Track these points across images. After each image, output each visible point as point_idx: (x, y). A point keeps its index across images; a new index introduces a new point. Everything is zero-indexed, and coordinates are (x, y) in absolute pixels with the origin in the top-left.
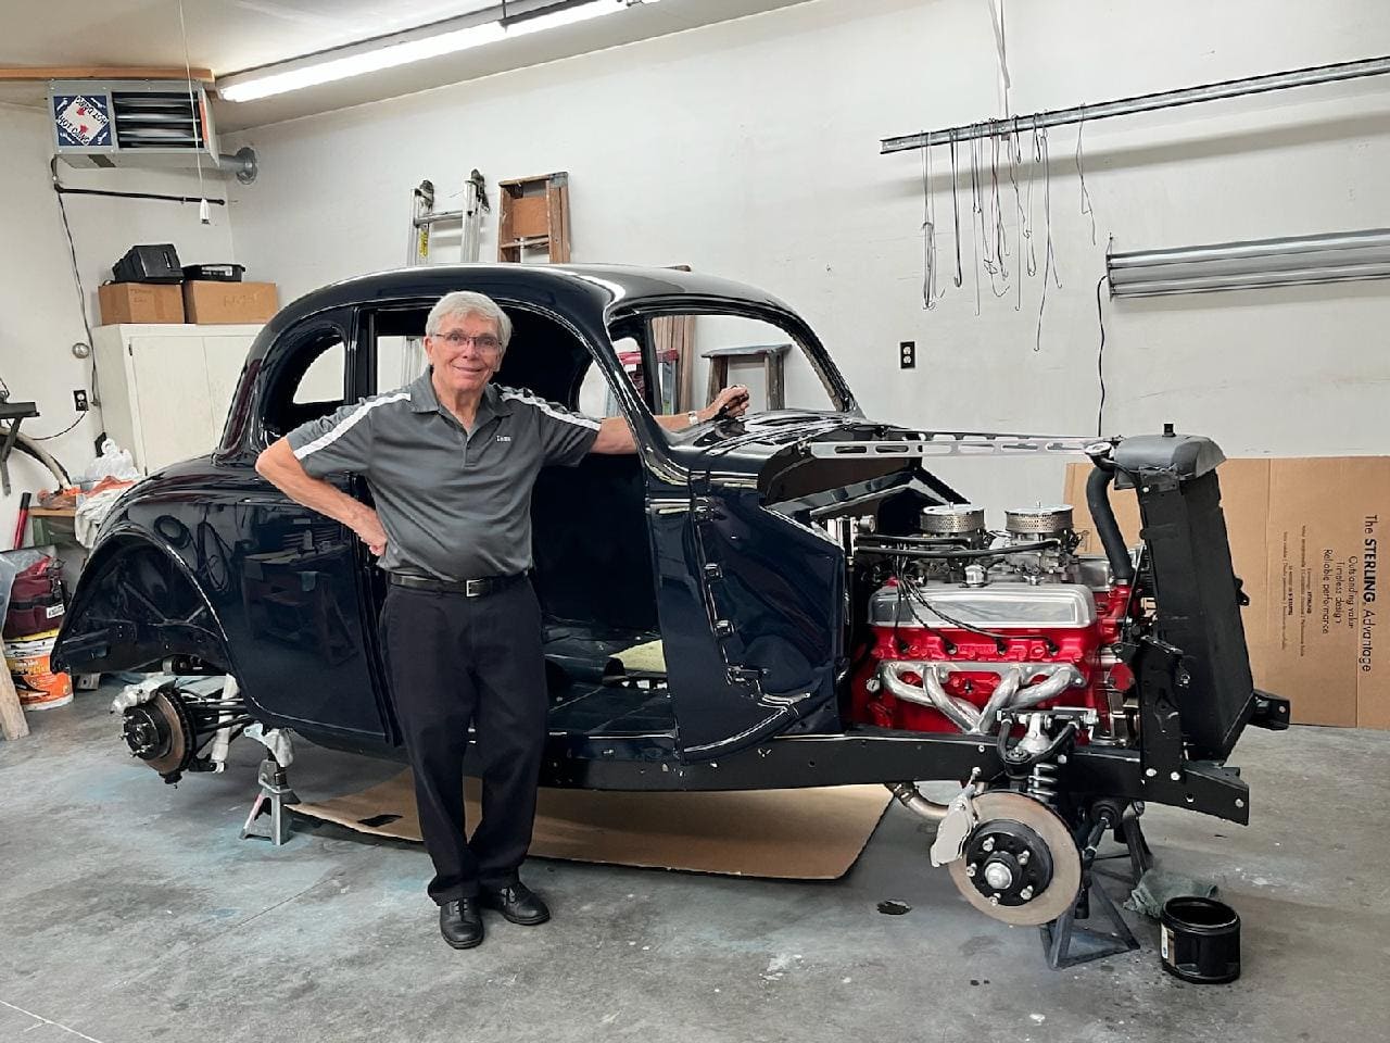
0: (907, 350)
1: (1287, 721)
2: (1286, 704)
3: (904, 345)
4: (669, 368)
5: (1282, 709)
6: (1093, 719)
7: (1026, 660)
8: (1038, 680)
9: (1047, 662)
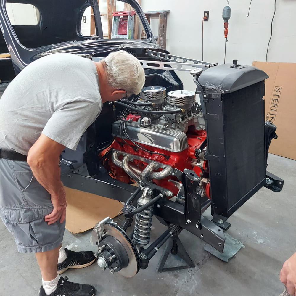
0: (206, 14)
1: (282, 188)
2: (283, 182)
3: (205, 12)
4: (131, 17)
5: (281, 183)
6: (170, 194)
7: (157, 160)
8: (160, 170)
9: (164, 163)
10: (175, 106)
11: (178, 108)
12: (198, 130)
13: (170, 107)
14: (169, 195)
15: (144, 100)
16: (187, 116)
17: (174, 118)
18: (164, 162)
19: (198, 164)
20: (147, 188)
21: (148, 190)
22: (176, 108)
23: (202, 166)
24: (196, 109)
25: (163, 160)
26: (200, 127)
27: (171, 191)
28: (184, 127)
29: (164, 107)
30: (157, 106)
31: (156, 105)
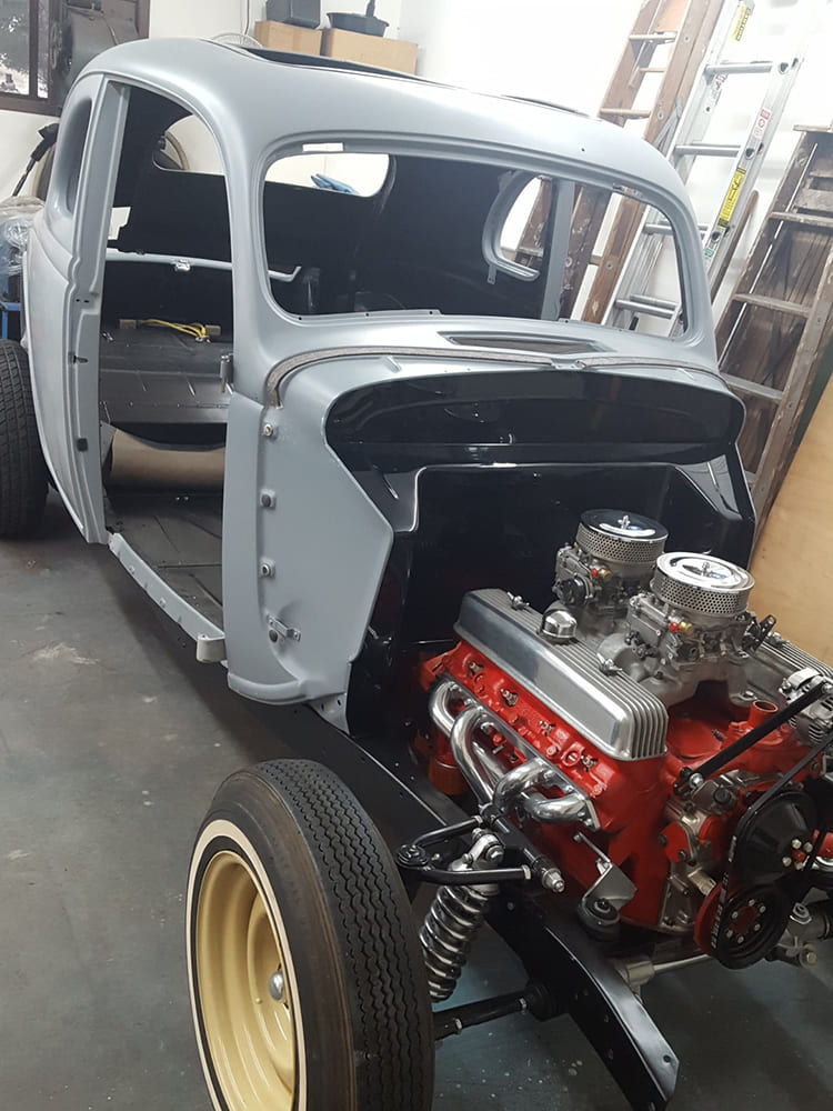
6: (554, 882)
7: (555, 759)
8: (554, 793)
9: (572, 777)
10: (666, 605)
11: (675, 615)
12: (737, 702)
13: (653, 601)
14: (548, 883)
15: (585, 552)
16: (702, 649)
17: (656, 641)
18: (574, 772)
19: (685, 819)
20: (492, 839)
21: (492, 845)
22: (669, 613)
23: (696, 830)
24: (746, 634)
25: (572, 768)
26: (746, 696)
27: (562, 876)
28: (680, 679)
29: (635, 597)
30: (621, 583)
31: (619, 578)
